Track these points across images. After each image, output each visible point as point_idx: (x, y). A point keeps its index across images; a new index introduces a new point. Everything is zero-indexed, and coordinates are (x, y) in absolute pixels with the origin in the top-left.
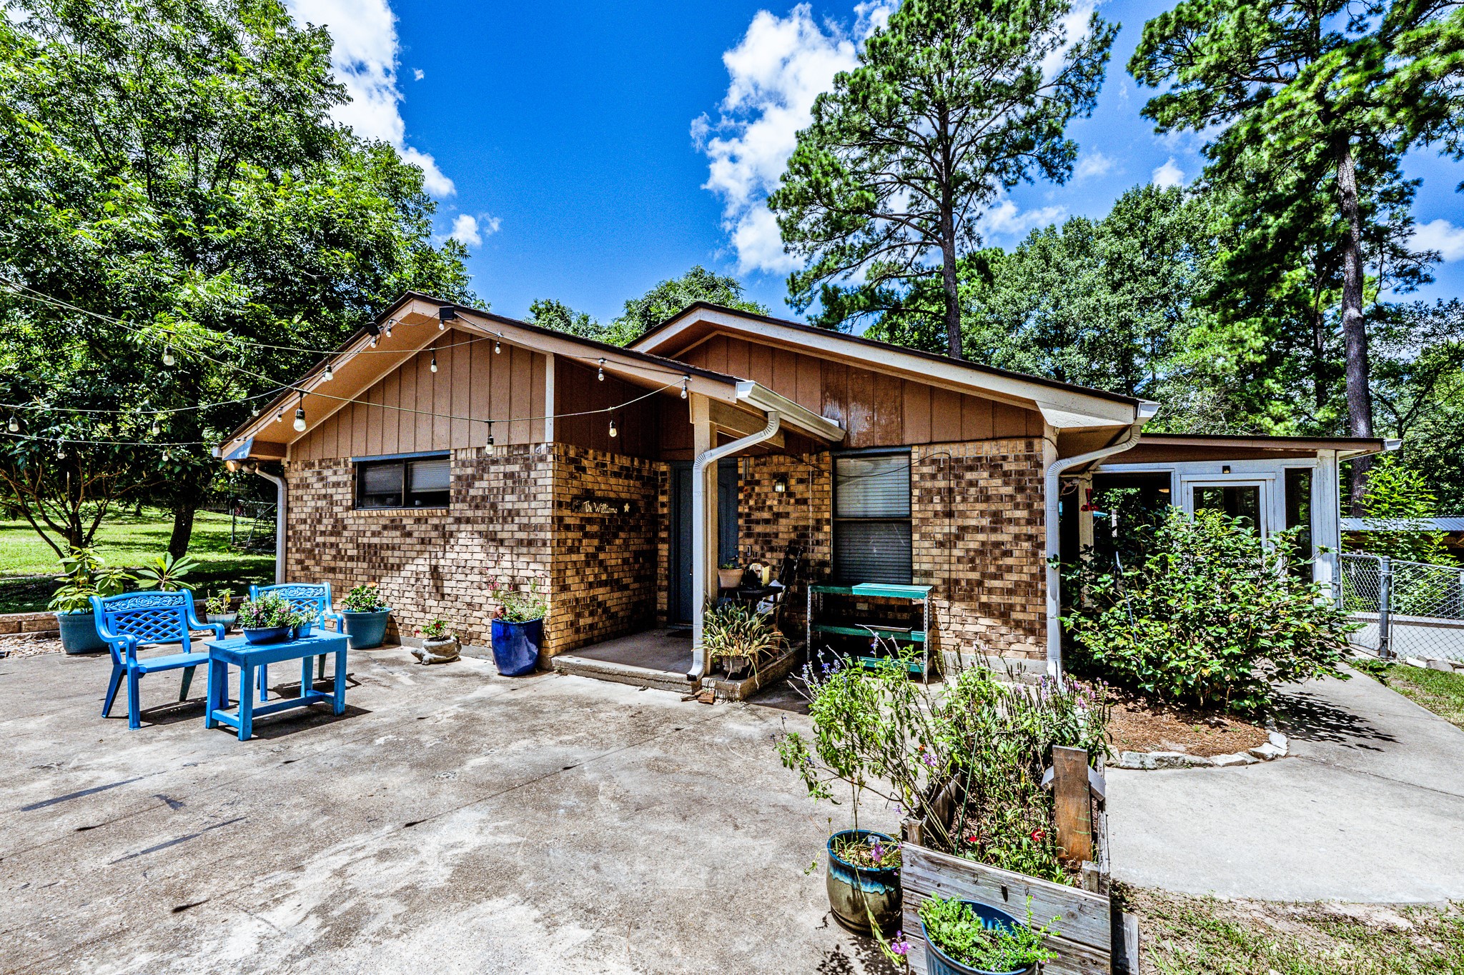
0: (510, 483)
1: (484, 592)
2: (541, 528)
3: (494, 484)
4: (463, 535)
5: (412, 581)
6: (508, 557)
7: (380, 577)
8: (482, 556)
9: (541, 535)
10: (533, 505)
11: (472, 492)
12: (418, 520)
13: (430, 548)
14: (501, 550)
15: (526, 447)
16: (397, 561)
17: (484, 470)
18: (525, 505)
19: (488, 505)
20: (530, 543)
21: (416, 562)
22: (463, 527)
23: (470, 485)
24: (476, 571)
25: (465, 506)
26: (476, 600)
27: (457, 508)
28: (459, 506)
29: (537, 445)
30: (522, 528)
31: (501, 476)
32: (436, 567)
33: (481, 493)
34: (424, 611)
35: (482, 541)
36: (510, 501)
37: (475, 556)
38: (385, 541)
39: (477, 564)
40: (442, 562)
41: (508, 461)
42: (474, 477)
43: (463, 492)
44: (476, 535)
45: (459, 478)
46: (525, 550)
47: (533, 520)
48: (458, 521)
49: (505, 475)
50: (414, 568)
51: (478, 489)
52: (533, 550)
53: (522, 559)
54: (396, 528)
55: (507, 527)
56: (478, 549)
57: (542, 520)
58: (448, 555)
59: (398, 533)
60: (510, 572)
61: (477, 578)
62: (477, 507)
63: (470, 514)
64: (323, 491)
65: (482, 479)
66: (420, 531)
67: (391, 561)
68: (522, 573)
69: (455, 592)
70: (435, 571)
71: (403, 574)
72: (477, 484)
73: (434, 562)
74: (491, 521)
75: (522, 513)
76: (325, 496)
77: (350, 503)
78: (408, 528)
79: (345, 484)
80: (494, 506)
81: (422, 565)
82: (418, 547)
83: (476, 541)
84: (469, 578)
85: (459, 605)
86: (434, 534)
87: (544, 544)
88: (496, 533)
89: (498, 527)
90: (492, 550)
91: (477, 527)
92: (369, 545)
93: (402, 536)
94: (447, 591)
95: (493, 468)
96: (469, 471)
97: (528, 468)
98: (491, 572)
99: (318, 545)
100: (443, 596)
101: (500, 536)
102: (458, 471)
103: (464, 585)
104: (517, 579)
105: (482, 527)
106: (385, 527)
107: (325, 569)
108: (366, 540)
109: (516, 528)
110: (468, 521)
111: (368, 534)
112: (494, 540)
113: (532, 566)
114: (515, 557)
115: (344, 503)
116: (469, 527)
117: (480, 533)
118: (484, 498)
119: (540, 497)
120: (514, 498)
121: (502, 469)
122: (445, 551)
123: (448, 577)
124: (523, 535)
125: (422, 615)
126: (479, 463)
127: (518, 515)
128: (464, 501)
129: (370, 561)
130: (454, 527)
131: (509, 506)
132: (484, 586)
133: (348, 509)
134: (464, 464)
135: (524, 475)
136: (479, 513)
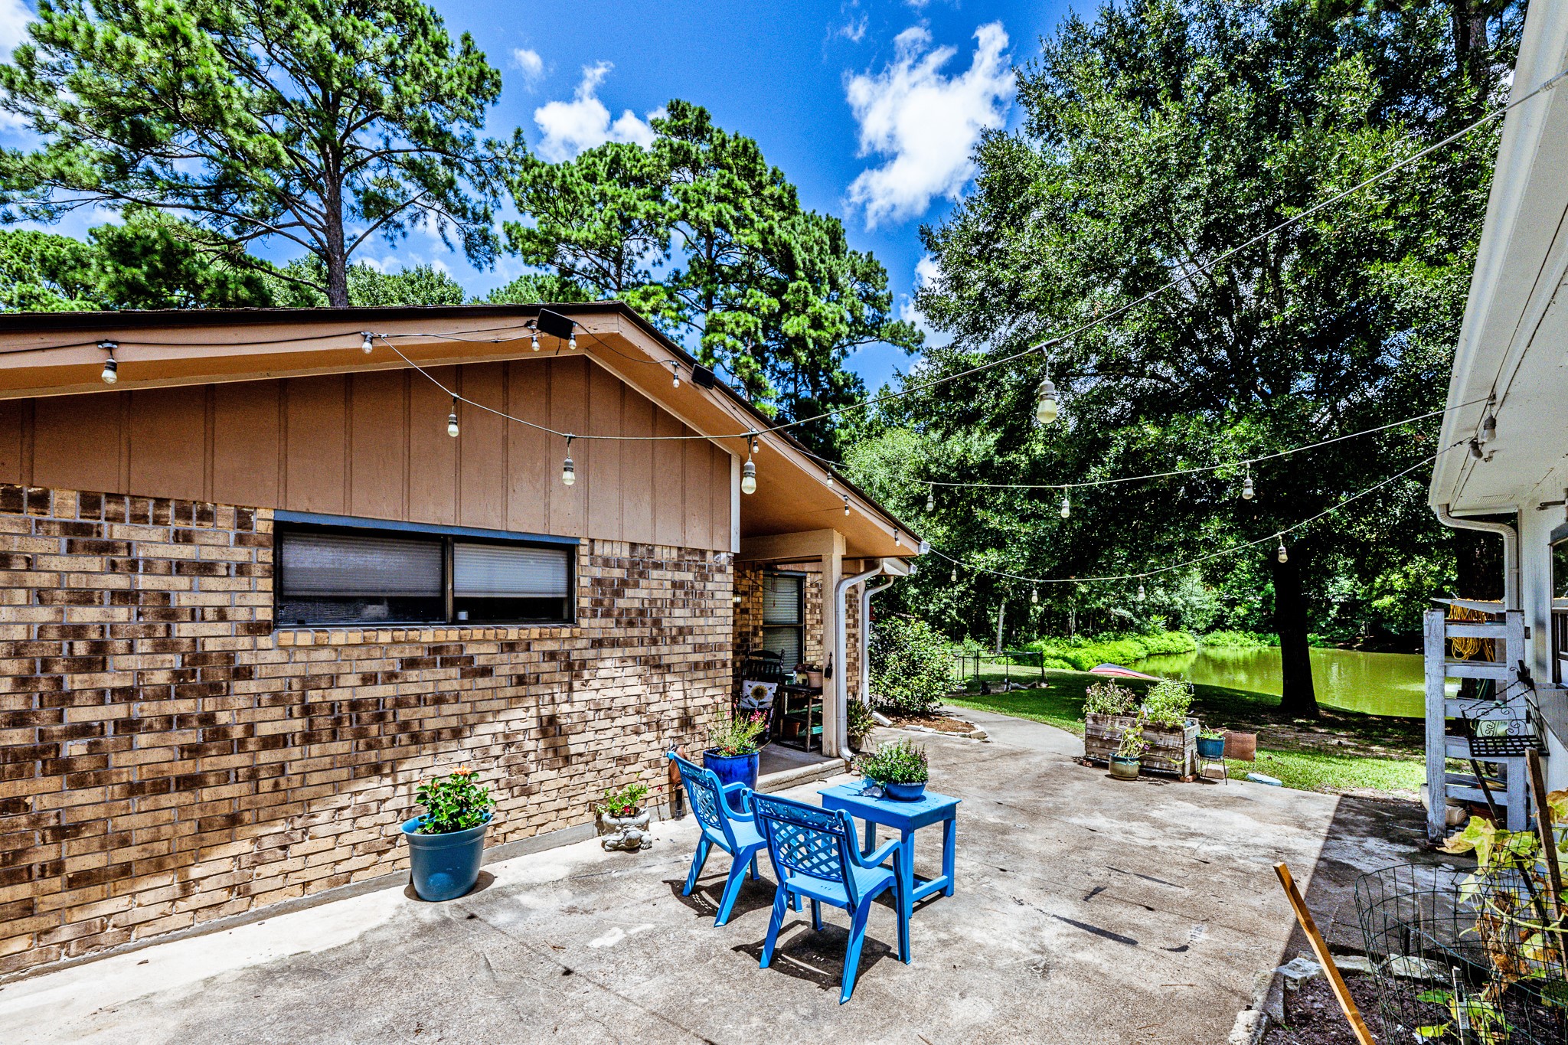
0: (680, 593)
1: (643, 737)
2: (720, 647)
3: (657, 594)
4: (608, 663)
5: (496, 750)
6: (678, 686)
7: (395, 763)
8: (638, 690)
9: (721, 656)
10: (711, 621)
11: (621, 603)
12: (510, 647)
13: (540, 689)
14: (669, 678)
15: (703, 553)
16: (454, 722)
17: (641, 574)
18: (702, 621)
19: (648, 620)
20: (708, 665)
21: (503, 717)
22: (606, 652)
23: (618, 594)
24: (630, 711)
25: (610, 622)
26: (631, 750)
27: (591, 626)
28: (598, 622)
29: (716, 552)
30: (698, 648)
31: (668, 584)
32: (552, 719)
33: (637, 604)
34: (527, 792)
35: (639, 669)
36: (680, 616)
37: (629, 691)
38: (411, 689)
39: (633, 701)
40: (565, 708)
41: (677, 566)
42: (624, 583)
43: (606, 602)
44: (630, 663)
45: (598, 582)
46: (701, 674)
47: (710, 639)
48: (597, 644)
49: (674, 585)
50: (500, 727)
51: (632, 599)
52: (711, 673)
53: (697, 685)
54: (446, 663)
55: (677, 648)
56: (634, 680)
57: (722, 639)
58: (576, 696)
59: (454, 672)
60: (681, 704)
61: (634, 720)
62: (631, 624)
63: (618, 633)
64: (119, 582)
65: (636, 585)
66: (506, 666)
67: (431, 725)
68: (697, 702)
69: (593, 747)
70: (550, 727)
71: (468, 743)
72: (629, 592)
73: (545, 712)
74: (654, 642)
75: (696, 631)
76: (124, 597)
77: (265, 615)
78: (479, 661)
79: (242, 569)
80: (657, 622)
81: (523, 719)
82: (510, 692)
83: (629, 671)
84: (618, 722)
85: (599, 764)
86: (546, 667)
87: (724, 665)
88: (660, 656)
89: (664, 650)
90: (655, 679)
91: (628, 651)
92: (355, 705)
93: (463, 676)
94: (573, 750)
95: (655, 574)
96: (617, 573)
97: (705, 578)
98: (653, 708)
99: (83, 730)
100: (567, 759)
101: (665, 660)
102: (598, 572)
103: (609, 734)
104: (691, 711)
105: (640, 651)
106: (411, 663)
107: (134, 789)
108: (336, 695)
109: (689, 649)
110: (615, 643)
111: (354, 680)
112: (658, 666)
113: (710, 692)
114: (687, 685)
115: (243, 615)
116: (618, 652)
117: (634, 658)
118: (642, 612)
119: (718, 612)
120: (687, 612)
121: (669, 575)
122: (571, 689)
123: (580, 728)
124: (698, 657)
125: (522, 800)
126: (634, 564)
127: (691, 633)
128: (607, 614)
129: (360, 734)
130: (591, 653)
131: (680, 623)
132: (643, 728)
133: (255, 629)
134: (607, 563)
135: (698, 586)
136: (635, 632)
